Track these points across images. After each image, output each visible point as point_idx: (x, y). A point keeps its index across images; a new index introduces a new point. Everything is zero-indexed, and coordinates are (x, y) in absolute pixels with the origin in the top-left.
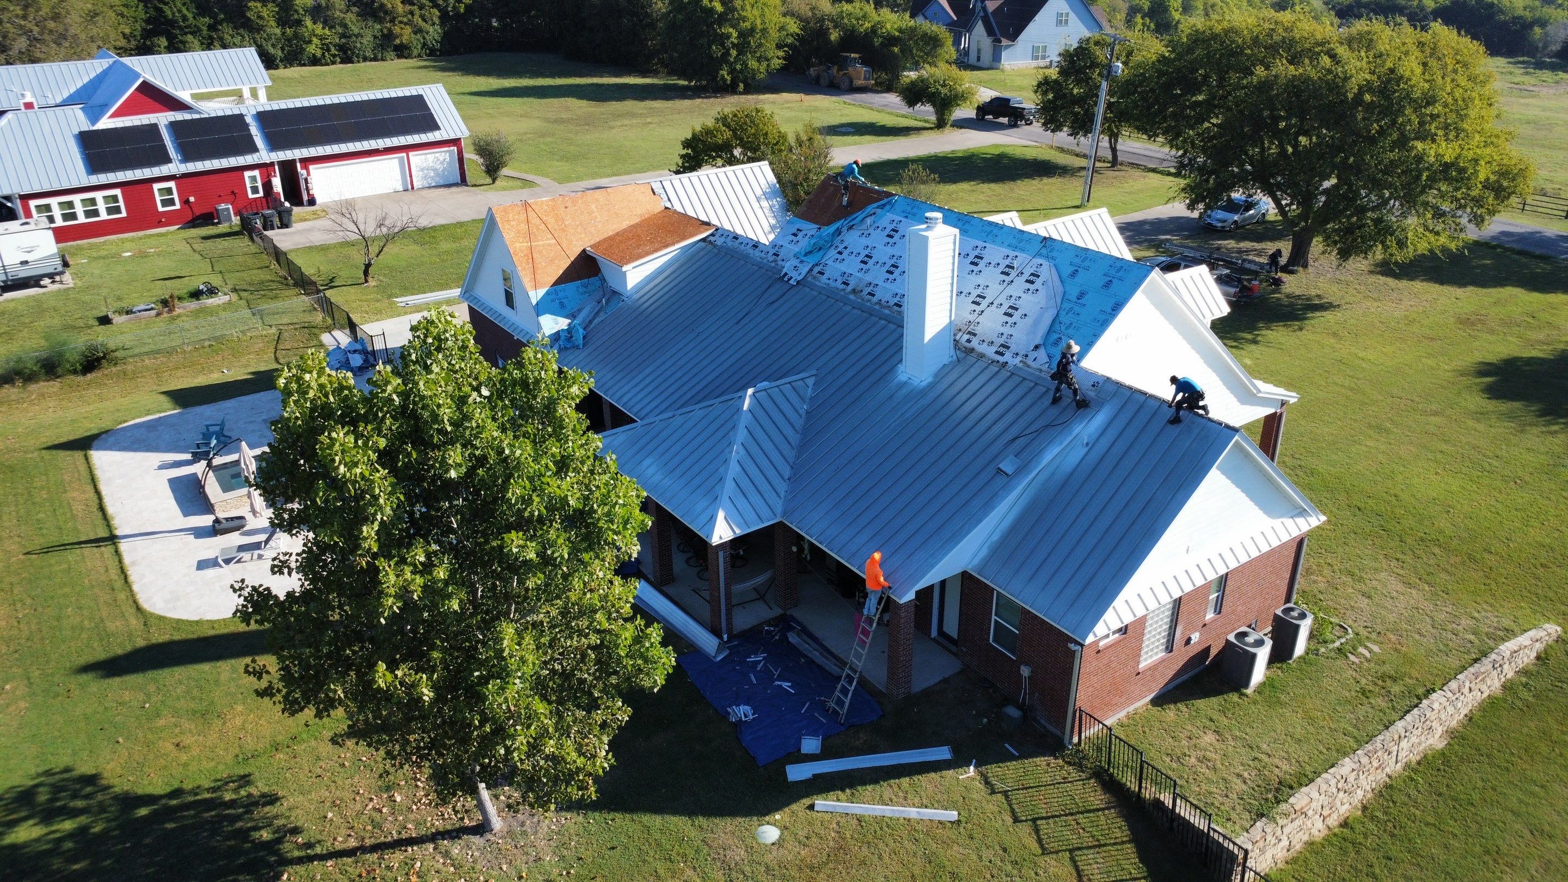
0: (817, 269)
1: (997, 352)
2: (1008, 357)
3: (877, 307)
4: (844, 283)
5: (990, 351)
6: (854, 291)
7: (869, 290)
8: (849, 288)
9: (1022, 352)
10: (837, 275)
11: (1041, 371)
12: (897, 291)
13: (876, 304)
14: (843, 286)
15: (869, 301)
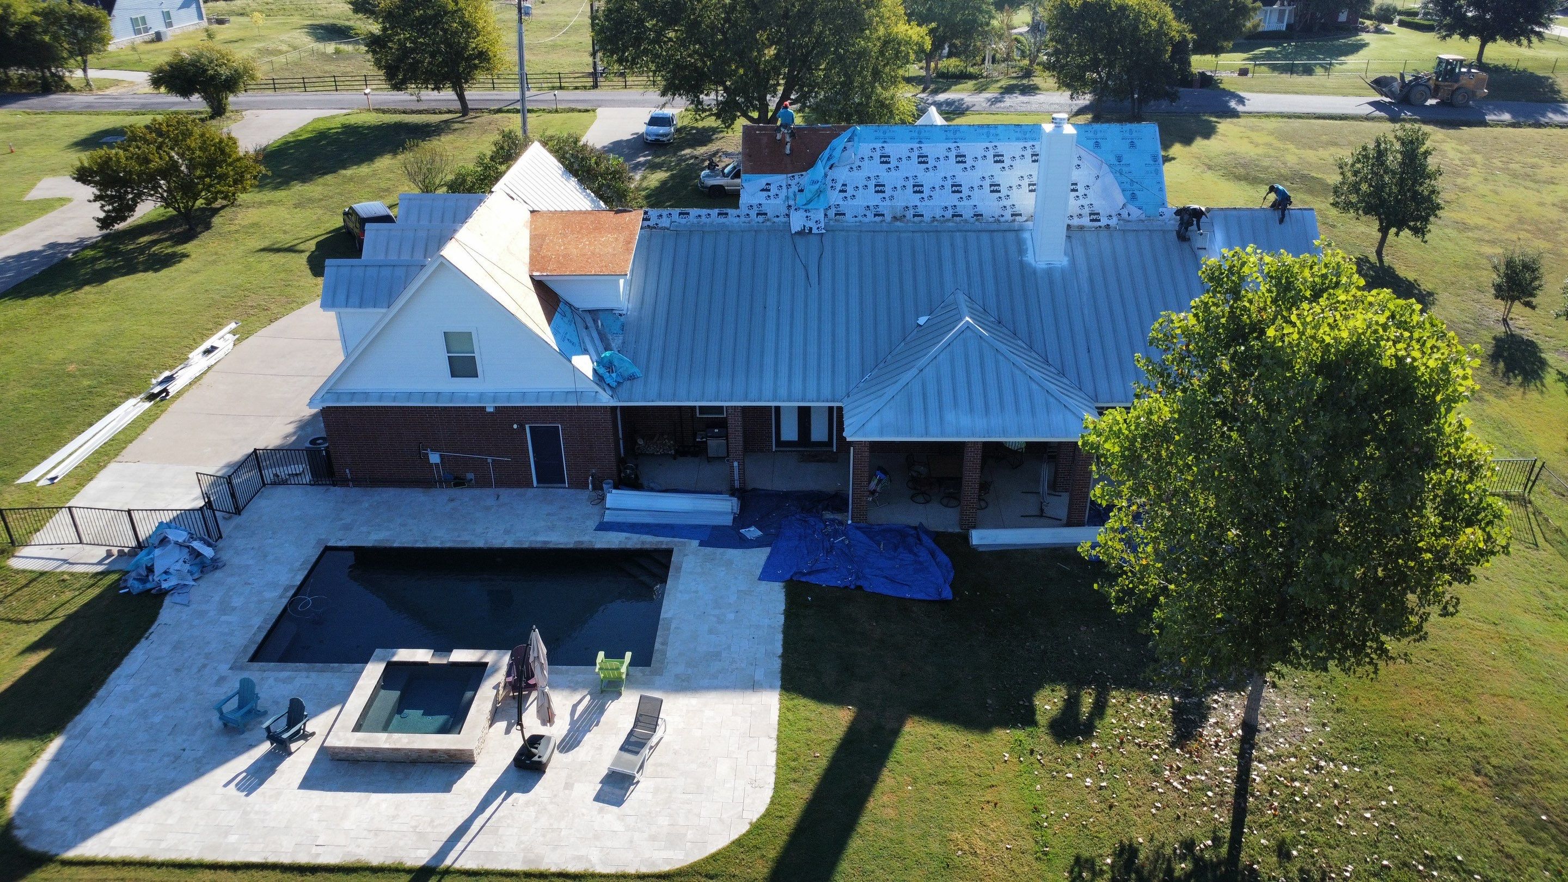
0: (832, 213)
1: (1092, 220)
2: (1104, 222)
3: (936, 223)
4: (875, 215)
5: (1086, 221)
6: (895, 219)
7: (912, 212)
8: (888, 218)
9: (1113, 214)
10: (861, 211)
11: (1143, 221)
12: (944, 204)
13: (933, 221)
14: (878, 219)
15: (921, 222)
